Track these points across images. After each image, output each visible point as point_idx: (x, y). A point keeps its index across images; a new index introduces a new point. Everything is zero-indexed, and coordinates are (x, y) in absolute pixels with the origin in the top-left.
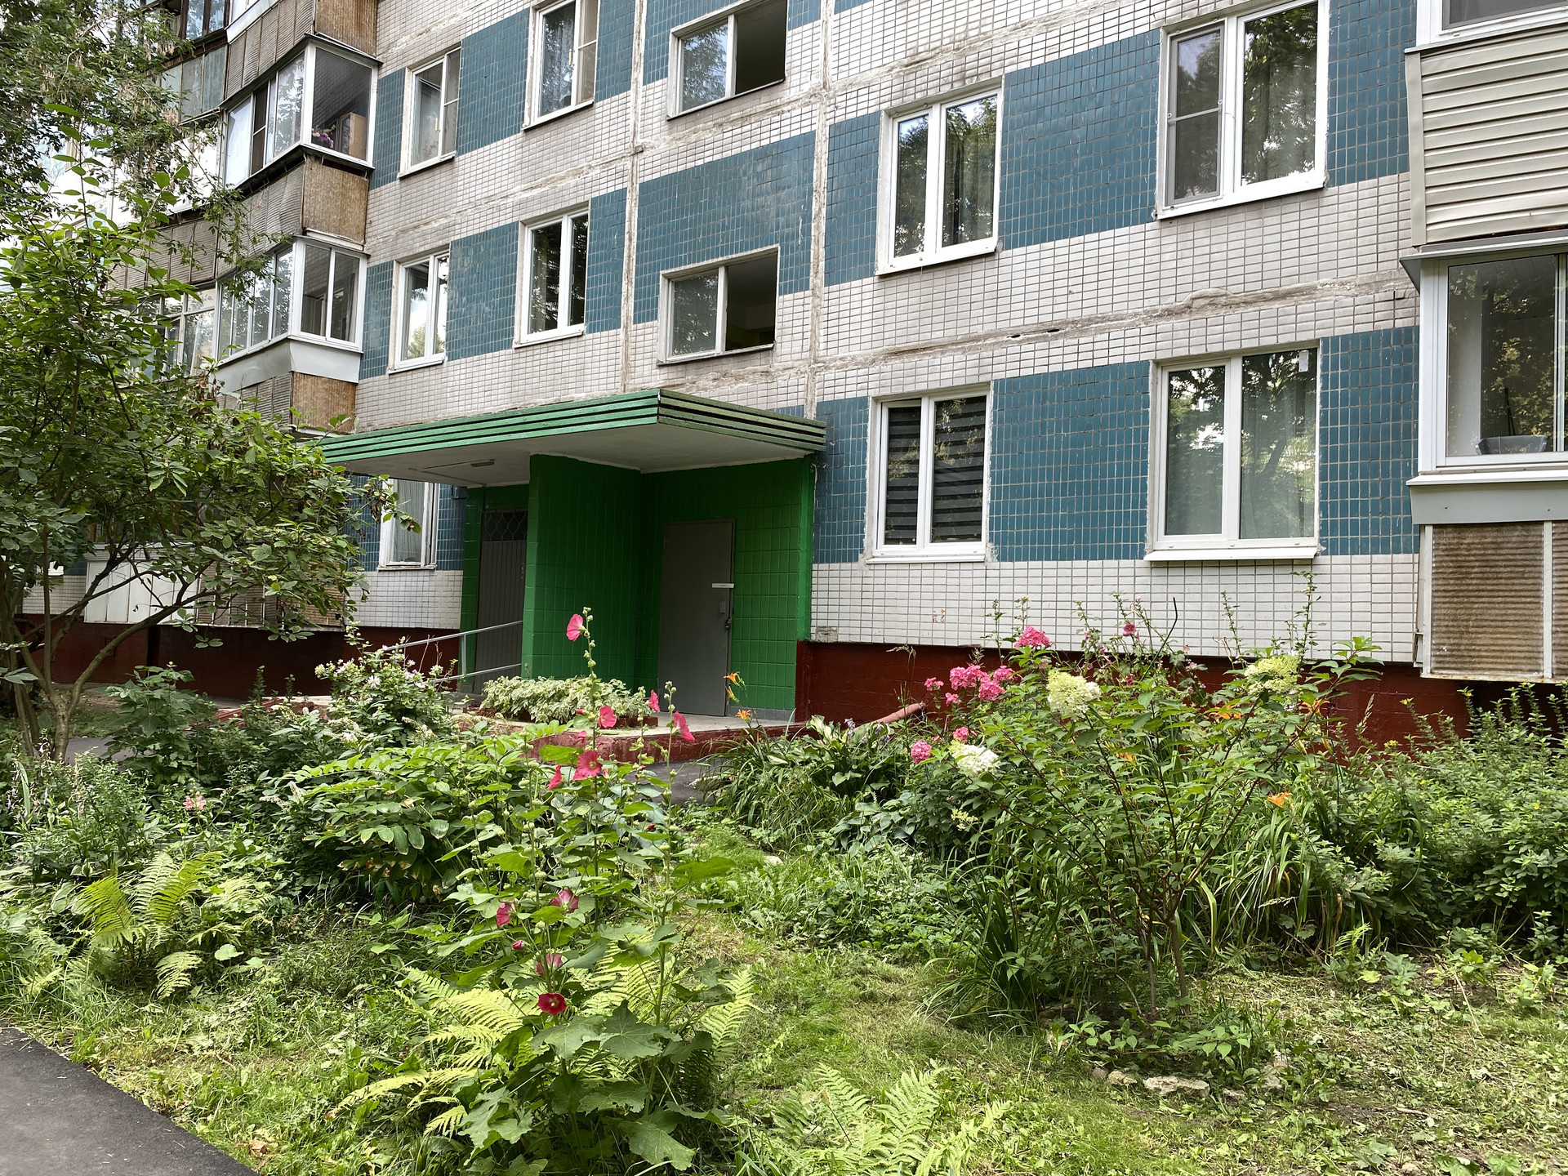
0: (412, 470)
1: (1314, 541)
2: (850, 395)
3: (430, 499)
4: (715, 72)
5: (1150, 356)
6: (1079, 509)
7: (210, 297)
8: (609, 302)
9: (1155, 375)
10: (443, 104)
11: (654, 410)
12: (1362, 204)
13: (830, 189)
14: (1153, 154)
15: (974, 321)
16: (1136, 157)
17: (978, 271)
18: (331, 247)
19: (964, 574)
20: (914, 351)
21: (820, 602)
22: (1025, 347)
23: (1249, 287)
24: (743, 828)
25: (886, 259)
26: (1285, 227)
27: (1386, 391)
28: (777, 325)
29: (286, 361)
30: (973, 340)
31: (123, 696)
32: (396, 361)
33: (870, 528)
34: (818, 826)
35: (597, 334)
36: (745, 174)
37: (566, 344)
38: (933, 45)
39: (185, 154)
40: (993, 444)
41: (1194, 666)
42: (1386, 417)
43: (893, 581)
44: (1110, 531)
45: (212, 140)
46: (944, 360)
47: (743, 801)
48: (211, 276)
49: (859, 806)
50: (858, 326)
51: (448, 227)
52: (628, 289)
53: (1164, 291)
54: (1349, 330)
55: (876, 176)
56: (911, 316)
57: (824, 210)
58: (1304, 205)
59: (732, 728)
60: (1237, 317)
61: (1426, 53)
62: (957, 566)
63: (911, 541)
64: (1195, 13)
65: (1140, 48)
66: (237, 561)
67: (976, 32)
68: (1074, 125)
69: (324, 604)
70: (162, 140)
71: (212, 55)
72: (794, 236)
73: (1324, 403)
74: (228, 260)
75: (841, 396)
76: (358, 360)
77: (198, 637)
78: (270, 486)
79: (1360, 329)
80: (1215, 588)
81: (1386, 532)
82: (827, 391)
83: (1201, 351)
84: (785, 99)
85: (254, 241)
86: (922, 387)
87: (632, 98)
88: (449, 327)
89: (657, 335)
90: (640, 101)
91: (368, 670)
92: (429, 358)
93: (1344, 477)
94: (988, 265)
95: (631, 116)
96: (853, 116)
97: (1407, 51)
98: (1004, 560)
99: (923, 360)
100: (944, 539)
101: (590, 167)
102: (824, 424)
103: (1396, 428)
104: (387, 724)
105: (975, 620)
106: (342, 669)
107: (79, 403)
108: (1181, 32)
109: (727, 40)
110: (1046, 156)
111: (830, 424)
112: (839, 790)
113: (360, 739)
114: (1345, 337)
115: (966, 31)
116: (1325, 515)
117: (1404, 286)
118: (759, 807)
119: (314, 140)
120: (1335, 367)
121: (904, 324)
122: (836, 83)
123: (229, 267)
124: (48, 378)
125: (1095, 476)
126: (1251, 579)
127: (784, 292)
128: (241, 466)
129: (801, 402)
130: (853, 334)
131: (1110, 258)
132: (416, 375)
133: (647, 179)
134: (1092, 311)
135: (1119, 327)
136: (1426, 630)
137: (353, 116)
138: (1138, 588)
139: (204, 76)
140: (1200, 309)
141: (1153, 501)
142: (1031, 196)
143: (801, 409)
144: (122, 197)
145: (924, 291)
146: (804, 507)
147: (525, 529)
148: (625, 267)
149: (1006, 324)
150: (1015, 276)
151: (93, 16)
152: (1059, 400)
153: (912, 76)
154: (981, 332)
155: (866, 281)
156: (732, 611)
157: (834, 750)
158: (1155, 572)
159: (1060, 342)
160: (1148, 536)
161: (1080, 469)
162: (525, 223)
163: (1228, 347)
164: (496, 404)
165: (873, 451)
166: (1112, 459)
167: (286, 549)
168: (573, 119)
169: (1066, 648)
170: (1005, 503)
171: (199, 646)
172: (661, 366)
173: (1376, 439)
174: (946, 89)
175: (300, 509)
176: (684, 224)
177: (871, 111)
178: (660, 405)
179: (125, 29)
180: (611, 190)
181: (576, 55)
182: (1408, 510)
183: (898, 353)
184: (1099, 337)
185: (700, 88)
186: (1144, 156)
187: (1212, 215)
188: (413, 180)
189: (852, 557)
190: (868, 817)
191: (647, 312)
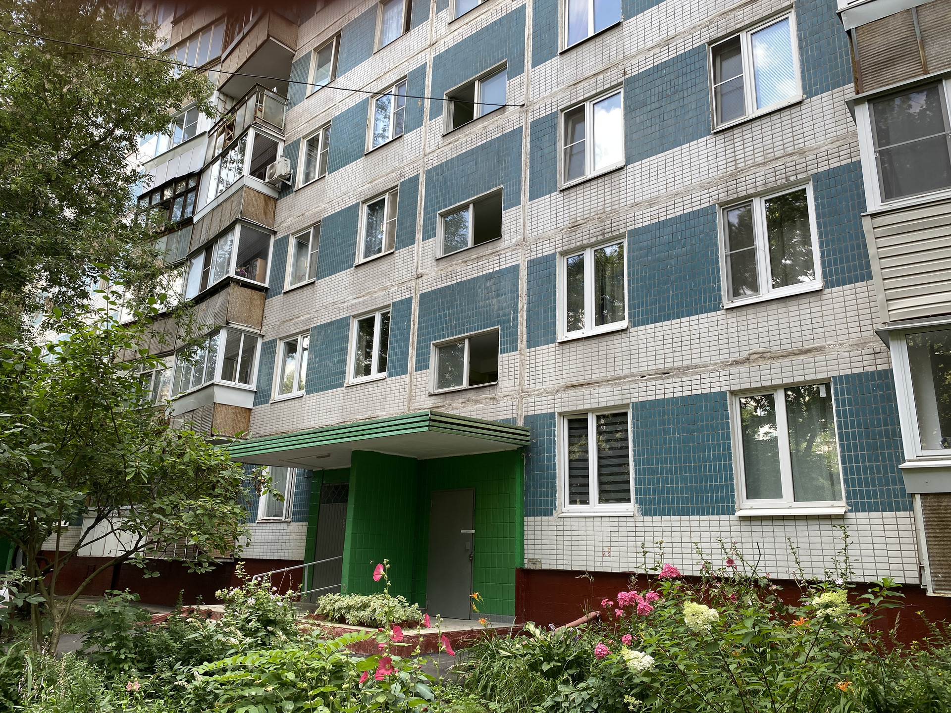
0: (280, 461)
1: (843, 502)
2: (544, 412)
3: (291, 477)
4: (462, 232)
5: (727, 389)
6: (691, 483)
7: (171, 361)
8: (401, 359)
9: (731, 400)
10: (310, 253)
11: (427, 423)
12: (847, 298)
13: (529, 295)
14: (718, 272)
15: (617, 368)
16: (708, 274)
17: (617, 339)
18: (242, 331)
19: (621, 524)
20: (582, 385)
21: (530, 542)
22: (649, 383)
23: (783, 347)
24: (483, 701)
25: (563, 334)
26: (802, 312)
27: (877, 409)
28: (499, 371)
29: (212, 396)
30: (617, 379)
31: (96, 611)
32: (276, 395)
33: (560, 494)
34: (534, 701)
35: (394, 378)
36: (480, 288)
37: (375, 384)
38: (585, 217)
39: (165, 283)
40: (634, 441)
41: (774, 587)
42: (879, 424)
43: (576, 528)
44: (712, 497)
45: (180, 275)
46: (600, 391)
47: (483, 682)
48: (173, 348)
49: (560, 687)
50: (547, 371)
51: (309, 320)
52: (412, 352)
53: (732, 350)
54: (849, 372)
55: (555, 287)
56: (579, 365)
57: (525, 307)
58: (811, 300)
59: (475, 628)
60: (778, 365)
61: (873, 216)
62: (616, 519)
63: (585, 502)
64: (735, 196)
65: (705, 216)
66: (173, 522)
67: (610, 209)
68: (670, 257)
69: (223, 548)
70: (153, 276)
71: (184, 230)
72: (508, 321)
73: (838, 416)
74: (184, 340)
75: (539, 412)
76: (253, 396)
77: (145, 571)
78: (197, 475)
79: (855, 371)
80: (782, 534)
81: (889, 497)
82: (530, 409)
83: (758, 385)
84: (502, 248)
85: (199, 329)
86: (588, 406)
87: (416, 248)
88: (307, 376)
89: (429, 378)
90: (420, 250)
91: (249, 593)
92: (295, 393)
93: (857, 462)
94: (624, 336)
95: (415, 258)
96: (540, 255)
97: (862, 214)
98: (646, 515)
99: (588, 391)
100: (607, 501)
101: (392, 285)
102: (528, 428)
103: (887, 431)
104: (257, 630)
105: (630, 554)
106: (232, 593)
107: (91, 428)
108: (727, 206)
109: (469, 216)
110: (654, 275)
111: (533, 428)
112: (548, 675)
113: (240, 642)
114: (847, 376)
115: (604, 208)
116: (848, 486)
117: (879, 345)
118: (494, 686)
119: (237, 273)
120: (842, 394)
121: (575, 370)
122: (530, 237)
123: (183, 344)
124: (75, 414)
125: (699, 462)
126: (805, 528)
127: (503, 352)
128: (180, 464)
129: (514, 416)
130: (544, 376)
131: (697, 332)
132: (287, 403)
133: (424, 291)
134: (689, 362)
135: (706, 372)
136: (926, 563)
137: (259, 260)
138: (733, 534)
139: (178, 241)
140: (755, 360)
141: (737, 478)
142: (646, 297)
143: (514, 420)
144: (127, 307)
145: (586, 351)
146: (518, 480)
147: (347, 496)
148: (411, 340)
149: (637, 370)
150: (640, 342)
151: (122, 211)
152: (673, 415)
153: (574, 233)
154: (621, 374)
155: (551, 345)
156: (474, 548)
157: (542, 646)
158: (743, 523)
159: (670, 380)
160: (736, 499)
161: (690, 457)
162: (354, 317)
163: (775, 382)
164: (333, 420)
165: (559, 445)
166: (709, 451)
167: (203, 515)
168: (382, 260)
169: (690, 574)
170: (644, 478)
171: (145, 576)
172: (431, 395)
173: (874, 438)
174: (593, 240)
175: (213, 489)
176: (445, 316)
177: (551, 252)
178: (430, 420)
179: (139, 218)
180: (403, 298)
181: (385, 226)
182: (902, 483)
183: (572, 387)
184: (694, 377)
185: (453, 240)
186: (713, 273)
187: (756, 306)
188: (291, 294)
189: (549, 513)
190: (567, 696)
191: (422, 364)
